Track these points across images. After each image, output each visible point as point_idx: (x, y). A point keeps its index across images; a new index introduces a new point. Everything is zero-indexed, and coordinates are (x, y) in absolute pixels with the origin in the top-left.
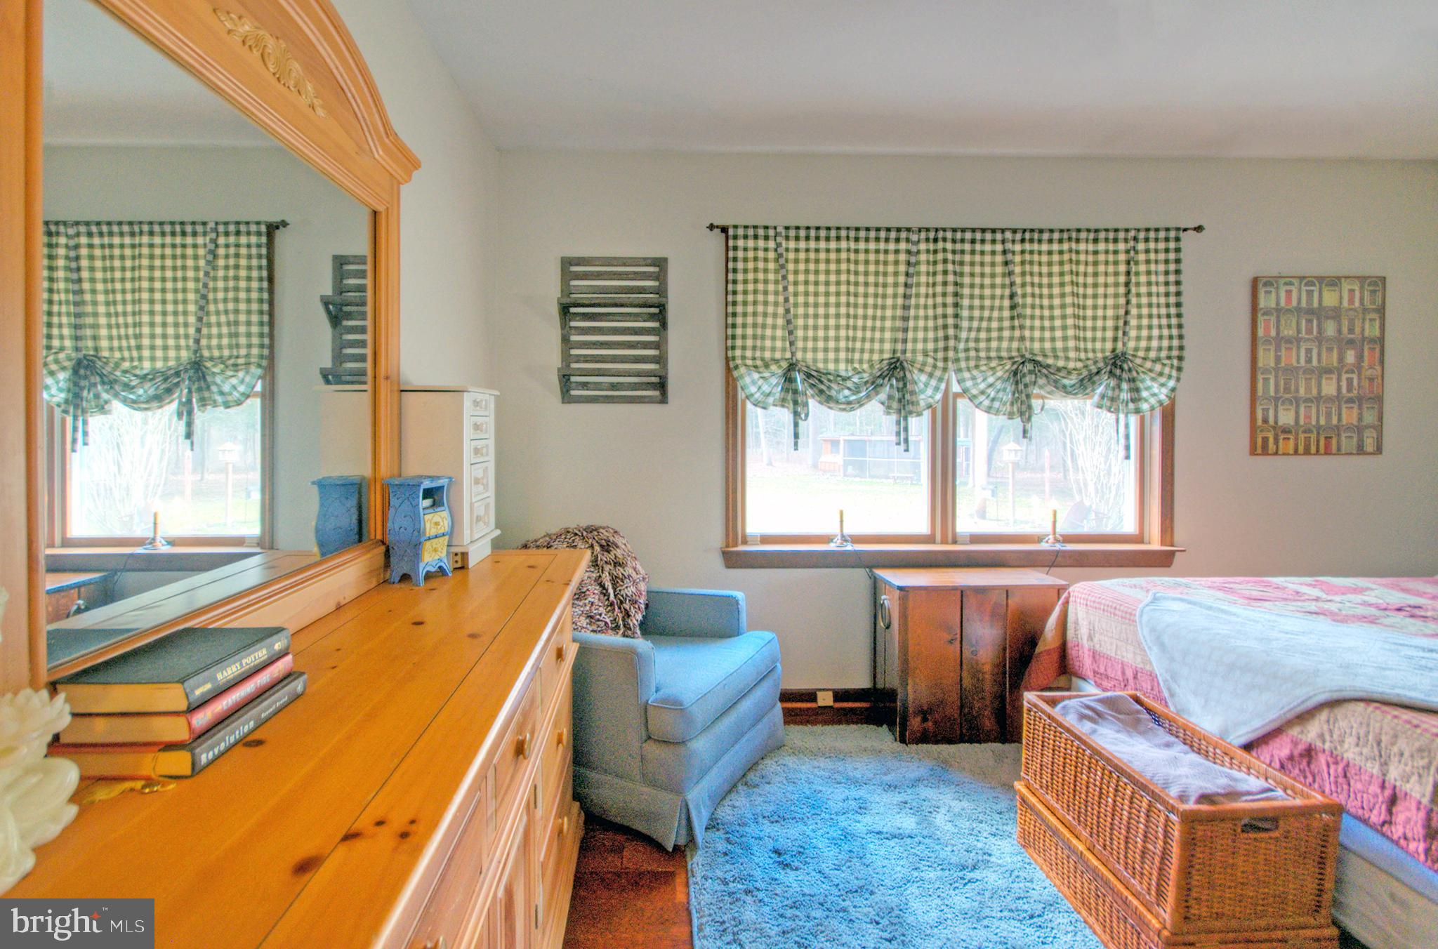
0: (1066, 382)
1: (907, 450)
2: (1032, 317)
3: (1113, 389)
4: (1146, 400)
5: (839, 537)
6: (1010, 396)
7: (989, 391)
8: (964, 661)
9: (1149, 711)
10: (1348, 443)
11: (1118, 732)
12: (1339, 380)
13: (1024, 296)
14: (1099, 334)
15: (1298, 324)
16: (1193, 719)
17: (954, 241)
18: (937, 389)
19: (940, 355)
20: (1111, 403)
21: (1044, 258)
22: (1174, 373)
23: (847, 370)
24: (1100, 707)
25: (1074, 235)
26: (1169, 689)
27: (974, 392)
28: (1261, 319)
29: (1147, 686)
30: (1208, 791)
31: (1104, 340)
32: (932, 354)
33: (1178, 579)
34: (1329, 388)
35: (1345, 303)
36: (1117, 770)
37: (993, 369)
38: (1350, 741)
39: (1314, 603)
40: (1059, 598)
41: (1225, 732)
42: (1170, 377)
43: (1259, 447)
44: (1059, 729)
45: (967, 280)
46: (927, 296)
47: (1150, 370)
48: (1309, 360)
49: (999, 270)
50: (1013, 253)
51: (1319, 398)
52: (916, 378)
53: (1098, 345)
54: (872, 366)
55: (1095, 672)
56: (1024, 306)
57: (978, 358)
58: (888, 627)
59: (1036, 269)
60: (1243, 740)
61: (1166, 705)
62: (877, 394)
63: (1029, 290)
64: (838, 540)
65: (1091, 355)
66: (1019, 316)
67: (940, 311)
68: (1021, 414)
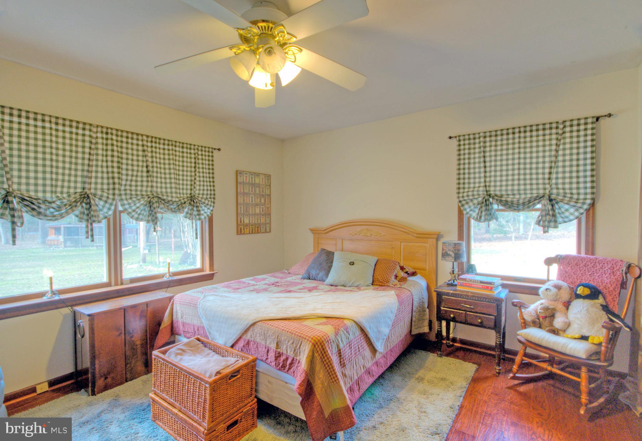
0: (172, 207)
1: (93, 241)
2: (157, 177)
3: (191, 210)
4: (203, 215)
5: (50, 293)
6: (147, 212)
7: (137, 210)
8: (127, 342)
9: (203, 343)
10: (263, 230)
11: (190, 356)
12: (260, 208)
13: (153, 167)
14: (185, 187)
15: (249, 188)
16: (216, 341)
17: (117, 136)
18: (109, 209)
19: (111, 192)
20: (189, 216)
21: (162, 151)
22: (212, 204)
23: (52, 197)
24: (184, 348)
25: (174, 143)
26: (209, 332)
27: (130, 210)
28: (239, 185)
29: (202, 332)
30: (218, 370)
31: (187, 189)
32: (106, 191)
33: (213, 286)
34: (258, 211)
35: (261, 183)
36: (189, 374)
37: (139, 200)
38: (258, 335)
39: (252, 287)
40: (170, 302)
41: (226, 343)
42: (211, 206)
43: (240, 232)
44: (167, 364)
45: (124, 156)
46: (103, 161)
47: (204, 203)
48: (252, 201)
49: (141, 153)
50: (147, 146)
51: (255, 214)
52: (97, 203)
53: (185, 191)
54: (69, 196)
55: (184, 331)
56: (153, 172)
57: (131, 195)
58: (83, 337)
59: (158, 155)
60: (231, 344)
61: (208, 338)
62: (73, 211)
63: (155, 164)
64: (49, 295)
65: (182, 195)
66: (150, 176)
67: (110, 169)
68: (153, 221)
